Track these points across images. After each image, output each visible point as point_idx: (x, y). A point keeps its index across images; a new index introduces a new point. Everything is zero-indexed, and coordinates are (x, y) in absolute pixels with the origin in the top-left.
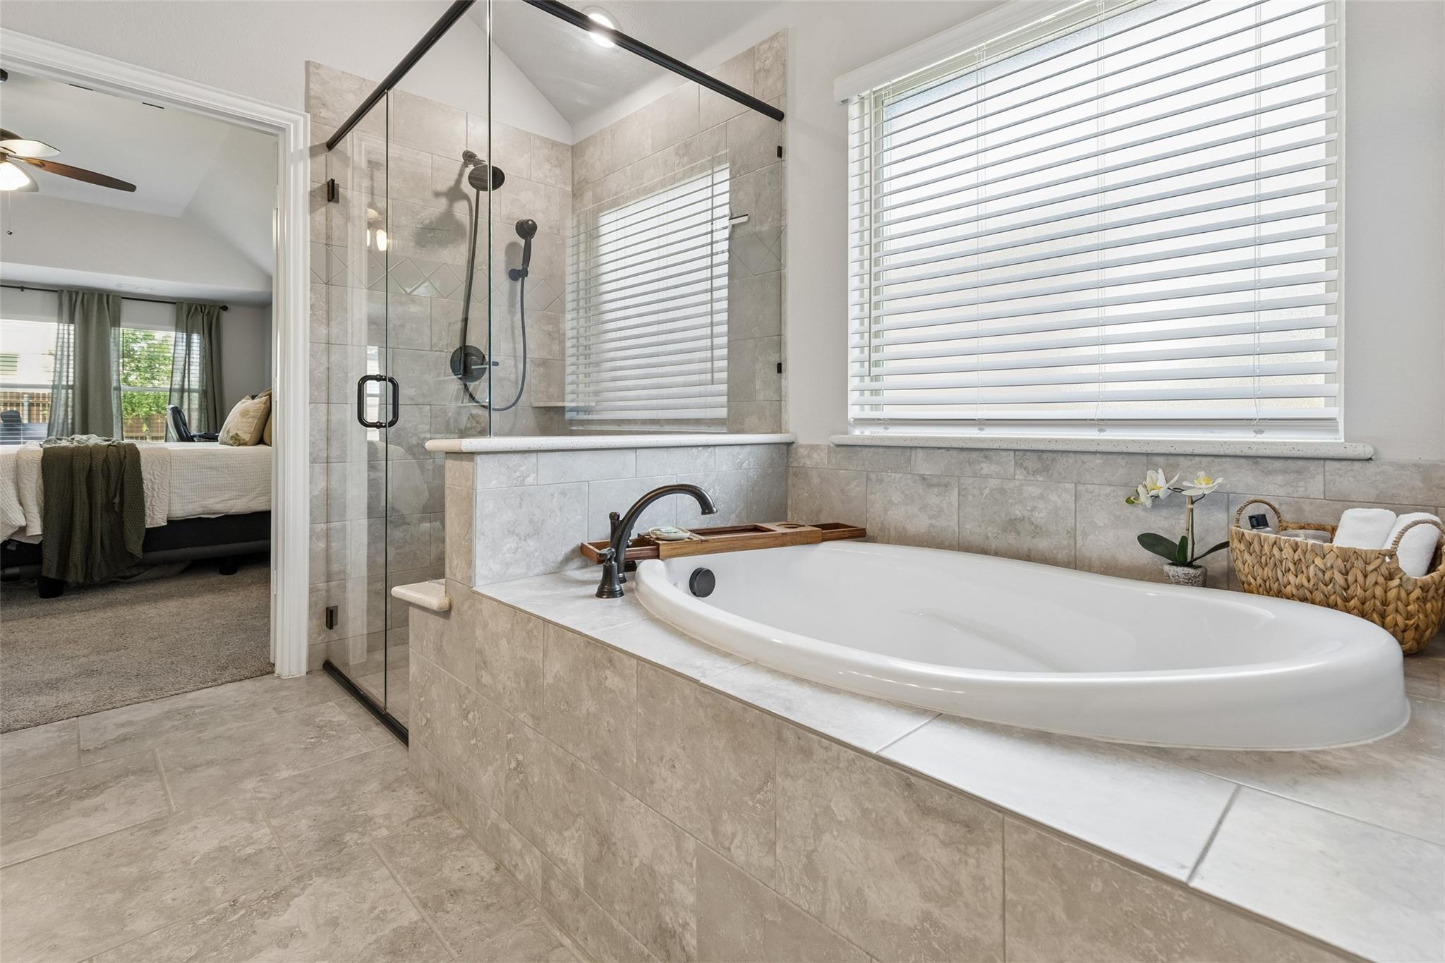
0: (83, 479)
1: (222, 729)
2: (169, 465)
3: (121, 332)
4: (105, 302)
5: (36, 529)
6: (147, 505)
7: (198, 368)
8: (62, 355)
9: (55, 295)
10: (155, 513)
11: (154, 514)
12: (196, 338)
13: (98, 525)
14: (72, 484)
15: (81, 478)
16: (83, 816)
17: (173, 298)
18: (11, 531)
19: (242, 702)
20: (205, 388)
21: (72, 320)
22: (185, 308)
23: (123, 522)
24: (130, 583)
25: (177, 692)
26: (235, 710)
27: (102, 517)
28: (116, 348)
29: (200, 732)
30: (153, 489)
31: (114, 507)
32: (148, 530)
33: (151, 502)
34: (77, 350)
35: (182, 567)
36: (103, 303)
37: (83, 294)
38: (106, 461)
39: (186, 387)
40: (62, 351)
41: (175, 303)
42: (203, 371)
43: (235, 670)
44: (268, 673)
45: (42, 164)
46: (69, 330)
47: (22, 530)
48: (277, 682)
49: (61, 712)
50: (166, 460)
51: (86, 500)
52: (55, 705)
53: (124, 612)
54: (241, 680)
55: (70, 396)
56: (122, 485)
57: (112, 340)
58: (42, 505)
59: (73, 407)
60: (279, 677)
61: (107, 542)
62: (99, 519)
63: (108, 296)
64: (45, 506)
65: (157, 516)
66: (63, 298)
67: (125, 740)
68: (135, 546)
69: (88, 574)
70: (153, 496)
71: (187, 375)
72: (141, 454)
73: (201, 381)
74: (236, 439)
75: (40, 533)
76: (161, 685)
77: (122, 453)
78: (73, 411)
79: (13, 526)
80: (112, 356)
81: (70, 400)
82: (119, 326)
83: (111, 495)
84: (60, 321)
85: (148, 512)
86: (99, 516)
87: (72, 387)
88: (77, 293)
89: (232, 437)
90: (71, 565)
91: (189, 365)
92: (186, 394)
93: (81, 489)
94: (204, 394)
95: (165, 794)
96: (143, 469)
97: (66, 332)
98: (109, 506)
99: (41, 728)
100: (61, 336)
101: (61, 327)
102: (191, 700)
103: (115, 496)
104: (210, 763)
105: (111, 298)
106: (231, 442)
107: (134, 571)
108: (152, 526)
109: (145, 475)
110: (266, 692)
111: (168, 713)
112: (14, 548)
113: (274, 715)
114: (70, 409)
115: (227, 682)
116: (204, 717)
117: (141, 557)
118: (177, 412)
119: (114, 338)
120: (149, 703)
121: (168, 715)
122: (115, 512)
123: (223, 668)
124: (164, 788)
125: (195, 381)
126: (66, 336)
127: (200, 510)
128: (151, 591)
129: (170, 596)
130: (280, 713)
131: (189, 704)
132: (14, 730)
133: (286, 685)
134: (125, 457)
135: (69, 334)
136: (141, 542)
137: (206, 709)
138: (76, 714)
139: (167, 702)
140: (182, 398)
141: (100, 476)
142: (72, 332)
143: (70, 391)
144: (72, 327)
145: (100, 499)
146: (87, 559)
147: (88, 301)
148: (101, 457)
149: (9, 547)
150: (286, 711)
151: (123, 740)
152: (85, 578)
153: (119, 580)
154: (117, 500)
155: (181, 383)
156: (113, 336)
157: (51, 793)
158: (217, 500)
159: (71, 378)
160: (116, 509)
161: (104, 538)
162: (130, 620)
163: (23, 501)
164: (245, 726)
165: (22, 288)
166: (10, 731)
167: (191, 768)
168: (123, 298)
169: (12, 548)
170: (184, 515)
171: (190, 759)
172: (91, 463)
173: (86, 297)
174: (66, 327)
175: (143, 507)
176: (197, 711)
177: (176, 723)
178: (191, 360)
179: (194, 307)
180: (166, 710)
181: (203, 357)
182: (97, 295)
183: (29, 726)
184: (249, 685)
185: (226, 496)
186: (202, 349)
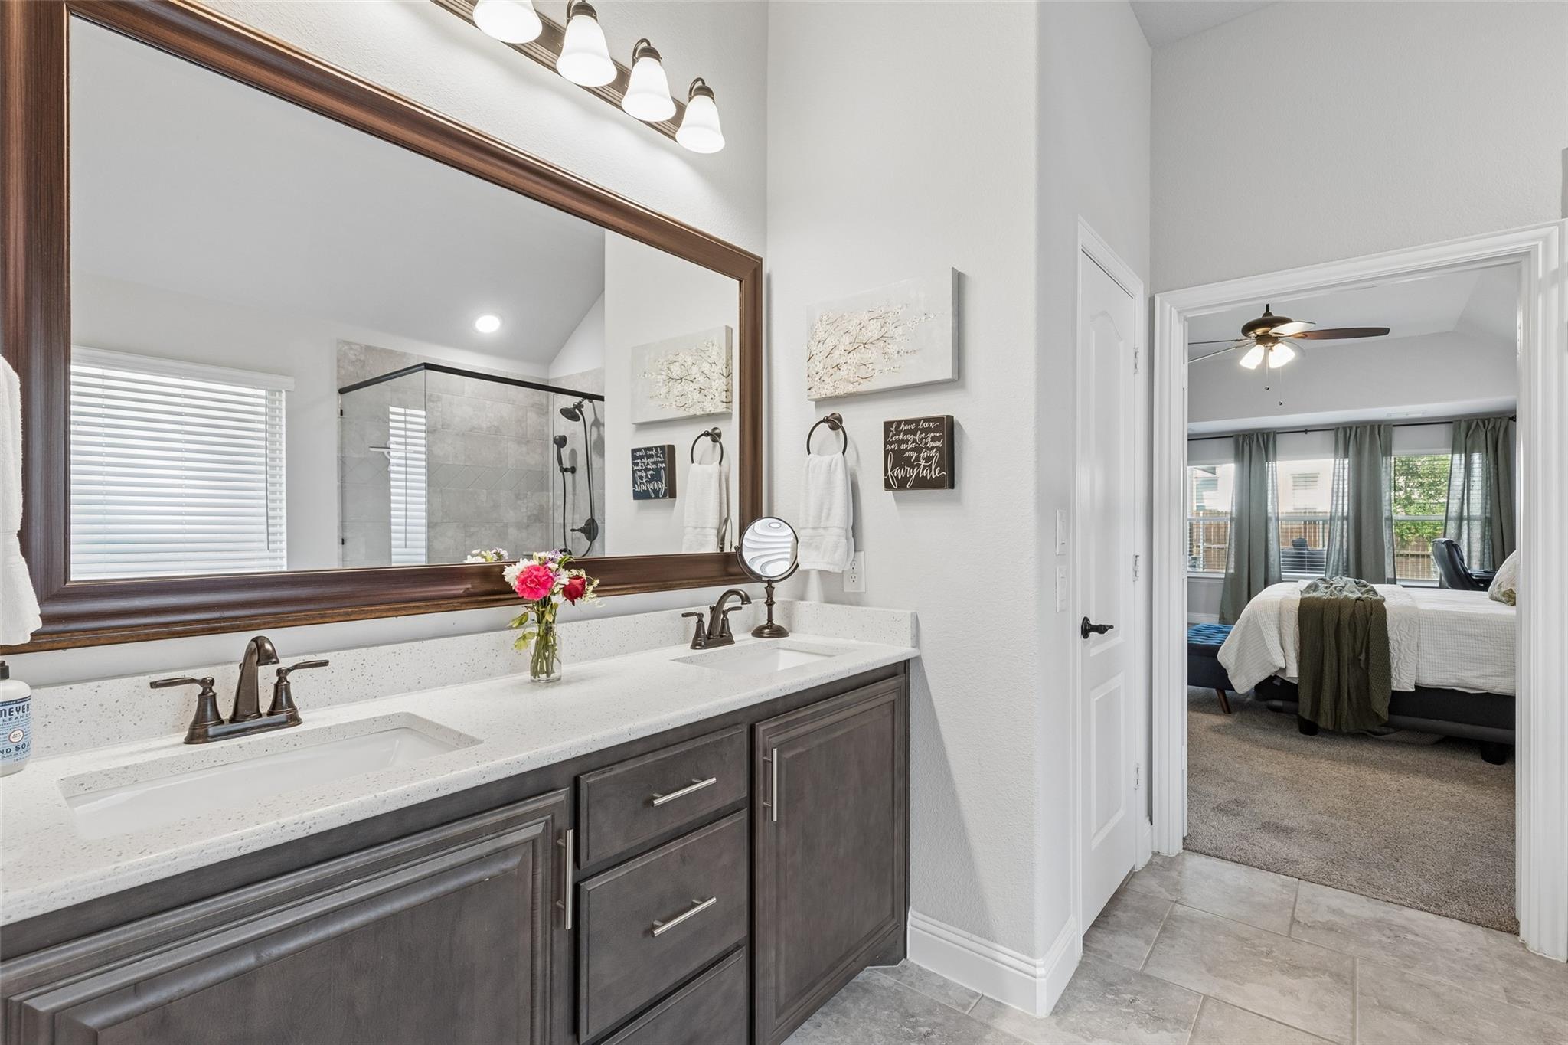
0: (1332, 632)
1: (1433, 978)
2: (1417, 626)
3: (1393, 461)
4: (1377, 432)
5: (1293, 673)
6: (1394, 666)
7: (1480, 492)
8: (1338, 488)
9: (1332, 433)
10: (1402, 675)
11: (1400, 677)
12: (1477, 458)
13: (1345, 677)
14: (1323, 636)
15: (1330, 631)
16: (1280, 991)
17: (1450, 417)
18: (1276, 669)
19: (1465, 955)
20: (1489, 515)
21: (1346, 455)
22: (1464, 426)
23: (1368, 680)
24: (1379, 740)
25: (1394, 900)
26: (1454, 961)
27: (1348, 671)
28: (1388, 477)
29: (1406, 966)
30: (1400, 650)
31: (1360, 664)
32: (1394, 692)
33: (1397, 664)
34: (1351, 483)
35: (1437, 738)
36: (1374, 434)
37: (1357, 428)
38: (1353, 615)
39: (1465, 513)
40: (1338, 484)
41: (1451, 422)
42: (1486, 496)
43: (1466, 906)
44: (1510, 932)
45: (1305, 335)
46: (1344, 464)
47: (1283, 670)
48: (1519, 951)
49: (1288, 866)
50: (1415, 620)
51: (1335, 652)
52: (1285, 856)
53: (1366, 774)
54: (1470, 923)
55: (1345, 527)
56: (1368, 642)
57: (1383, 470)
58: (1299, 651)
59: (1348, 537)
60: (1524, 945)
61: (1353, 696)
62: (1346, 674)
63: (1379, 426)
64: (1300, 653)
65: (1404, 680)
66: (1339, 435)
67: (1331, 929)
68: (1381, 707)
69: (1337, 723)
70: (1400, 658)
71: (1466, 501)
72: (1388, 612)
73: (1484, 508)
74: (1510, 596)
75: (1296, 676)
76: (1380, 882)
77: (1369, 609)
78: (1348, 541)
79: (1275, 666)
80: (1383, 487)
81: (1345, 530)
82: (1391, 455)
83: (1358, 650)
84: (1336, 456)
85: (1394, 674)
86: (1347, 670)
87: (1347, 518)
88: (1351, 428)
89: (1505, 593)
90: (1322, 711)
91: (1469, 490)
92: (1465, 523)
93: (1330, 642)
94: (1488, 522)
95: (1353, 1021)
96: (1389, 628)
97: (1341, 466)
98: (1355, 661)
99: (1271, 875)
100: (1337, 470)
101: (1337, 462)
102: (1407, 919)
103: (1361, 652)
104: (1408, 1015)
105: (1382, 427)
106: (1504, 599)
107: (1384, 730)
108: (1398, 690)
109: (1390, 634)
110: (1500, 957)
111: (1379, 921)
112: (1279, 684)
113: (1502, 998)
114: (1345, 539)
115: (1453, 917)
116: (1416, 950)
117: (1387, 719)
118: (1452, 546)
119: (1386, 468)
120: (1363, 899)
121: (1380, 924)
122: (1362, 669)
123: (1453, 896)
124: (1353, 1012)
125: (1476, 507)
126: (1341, 470)
127: (1454, 681)
128: (1398, 758)
129: (1415, 771)
130: (1511, 1000)
131: (1403, 922)
132: (1251, 866)
133: (1532, 964)
134: (1371, 614)
135: (1344, 468)
136: (1387, 704)
137: (1419, 939)
138: (1298, 876)
139: (1381, 907)
140: (1460, 527)
141: (1348, 630)
142: (1347, 466)
143: (1345, 522)
144: (1347, 461)
145: (1346, 653)
146: (1336, 707)
147: (1361, 433)
148: (1348, 611)
149: (1275, 682)
150: (1521, 1003)
151: (1330, 928)
152: (1334, 726)
153: (1368, 733)
154: (1363, 657)
155: (1459, 511)
156: (1384, 465)
157: (1262, 949)
158: (1475, 673)
159: (1346, 510)
160: (1362, 665)
161: (1351, 691)
162: (1369, 786)
163: (1284, 646)
164: (1460, 991)
165: (1306, 431)
166: (1248, 864)
167: (1386, 1007)
168: (1394, 426)
169: (1277, 683)
170: (1436, 684)
171: (1387, 994)
172: (1339, 619)
173: (1359, 430)
174: (1341, 462)
175: (1390, 667)
176: (1410, 937)
177: (1384, 939)
178: (1472, 483)
179: (1475, 423)
180: (1378, 916)
181: (1486, 479)
182: (1368, 427)
183: (1262, 868)
184: (1479, 933)
185: (1488, 671)
186: (1486, 470)
